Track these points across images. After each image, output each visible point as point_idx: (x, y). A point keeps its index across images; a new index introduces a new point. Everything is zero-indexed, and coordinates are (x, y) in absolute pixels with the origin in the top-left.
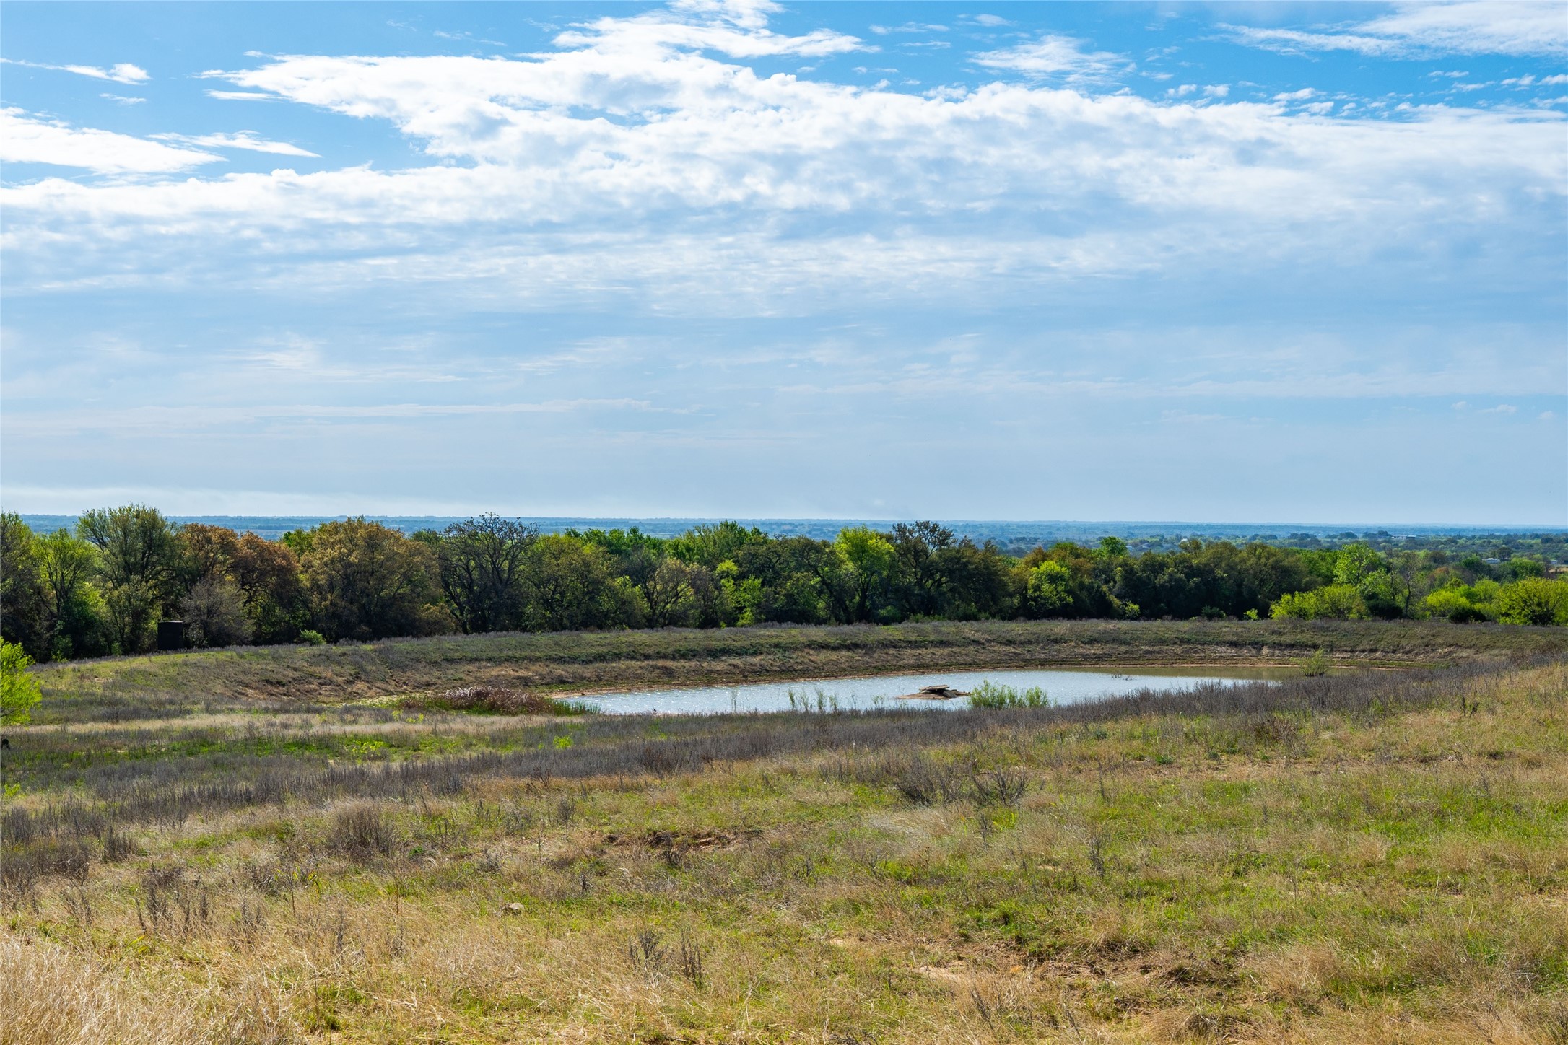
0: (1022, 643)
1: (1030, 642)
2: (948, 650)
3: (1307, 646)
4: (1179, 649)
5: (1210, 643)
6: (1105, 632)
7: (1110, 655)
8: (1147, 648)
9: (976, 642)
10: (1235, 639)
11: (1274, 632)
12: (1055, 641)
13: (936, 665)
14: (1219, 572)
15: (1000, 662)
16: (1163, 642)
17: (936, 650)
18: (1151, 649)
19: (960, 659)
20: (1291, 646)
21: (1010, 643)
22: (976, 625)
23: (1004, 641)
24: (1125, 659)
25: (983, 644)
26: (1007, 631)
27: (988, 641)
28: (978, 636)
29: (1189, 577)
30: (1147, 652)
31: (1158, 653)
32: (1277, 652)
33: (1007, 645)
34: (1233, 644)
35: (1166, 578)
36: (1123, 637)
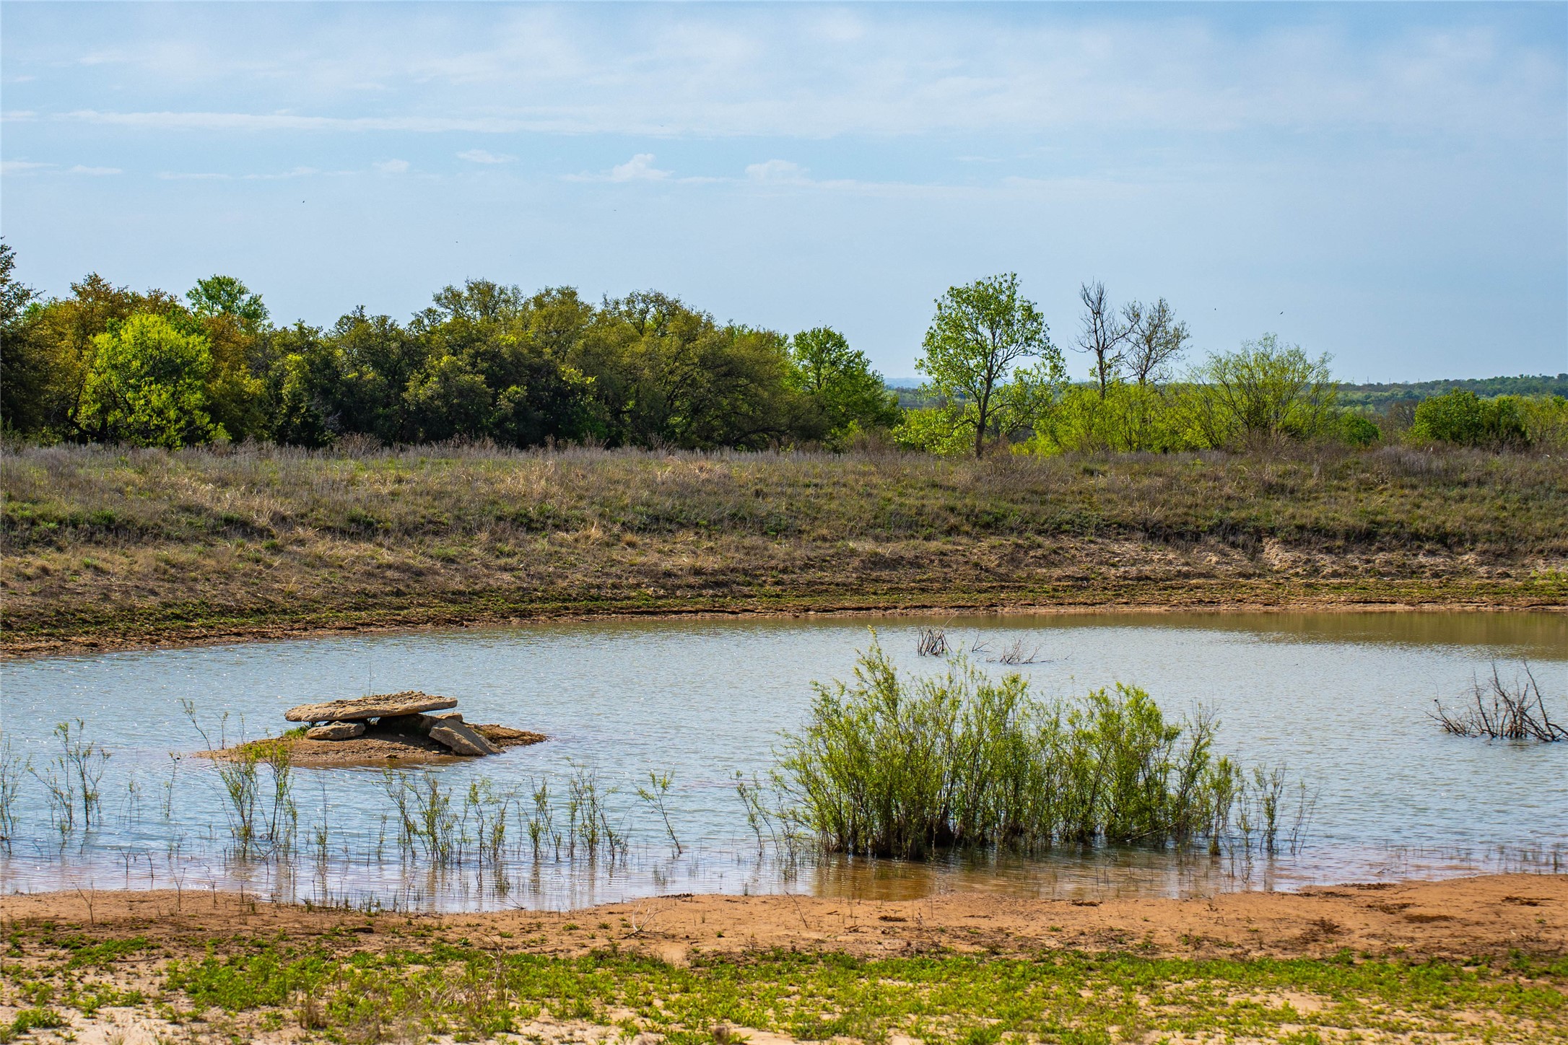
0: (411, 531)
1: (436, 529)
2: (145, 557)
3: (1416, 536)
4: (987, 550)
5: (1077, 528)
6: (684, 490)
7: (751, 576)
8: (866, 546)
9: (240, 526)
10: (1157, 514)
11: (1271, 490)
12: (527, 524)
13: (130, 614)
14: (571, 373)
15: (364, 602)
16: (913, 525)
17: (99, 556)
18: (887, 550)
19: (210, 592)
20: (1365, 537)
21: (363, 528)
22: (210, 463)
23: (339, 522)
24: (814, 588)
25: (263, 533)
26: (334, 486)
27: (281, 520)
28: (230, 502)
29: (498, 381)
30: (876, 562)
31: (915, 563)
32: (1327, 562)
33: (354, 537)
34: (1156, 533)
35: (433, 384)
36: (763, 507)
